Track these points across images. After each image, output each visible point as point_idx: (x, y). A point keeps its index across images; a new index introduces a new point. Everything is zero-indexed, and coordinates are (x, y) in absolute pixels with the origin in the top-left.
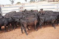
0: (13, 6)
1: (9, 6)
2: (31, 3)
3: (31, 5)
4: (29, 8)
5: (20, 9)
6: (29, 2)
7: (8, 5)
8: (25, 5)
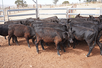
0: (56, 8)
1: (49, 7)
2: (89, 4)
3: (88, 7)
4: (84, 13)
5: (69, 14)
6: (85, 1)
7: (48, 5)
8: (78, 7)
